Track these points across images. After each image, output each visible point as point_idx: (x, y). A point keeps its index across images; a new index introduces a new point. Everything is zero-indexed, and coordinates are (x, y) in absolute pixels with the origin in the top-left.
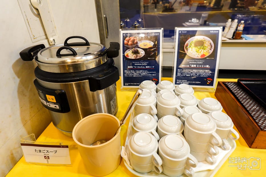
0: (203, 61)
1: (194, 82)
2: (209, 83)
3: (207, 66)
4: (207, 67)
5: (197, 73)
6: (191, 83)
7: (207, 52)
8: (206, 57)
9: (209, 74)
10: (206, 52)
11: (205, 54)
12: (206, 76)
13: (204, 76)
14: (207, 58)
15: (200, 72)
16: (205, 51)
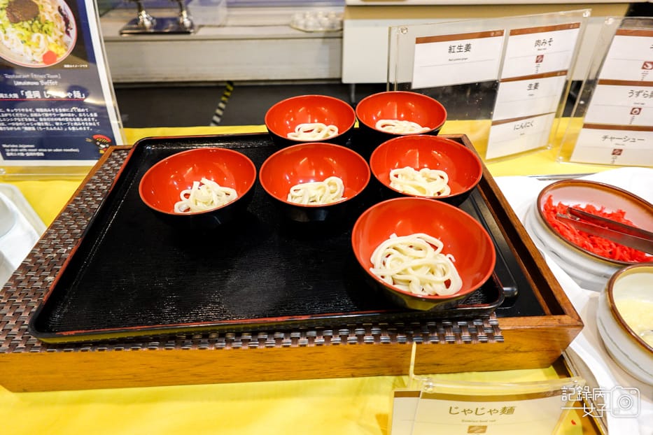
0: (56, 76)
1: (57, 150)
2: (103, 149)
3: (74, 92)
4: (75, 96)
5: (52, 119)
6: (50, 152)
7: (59, 43)
8: (59, 60)
9: (92, 122)
10: (56, 41)
11: (53, 49)
12: (85, 129)
13: (81, 128)
14: (66, 66)
15: (62, 115)
16: (51, 39)
